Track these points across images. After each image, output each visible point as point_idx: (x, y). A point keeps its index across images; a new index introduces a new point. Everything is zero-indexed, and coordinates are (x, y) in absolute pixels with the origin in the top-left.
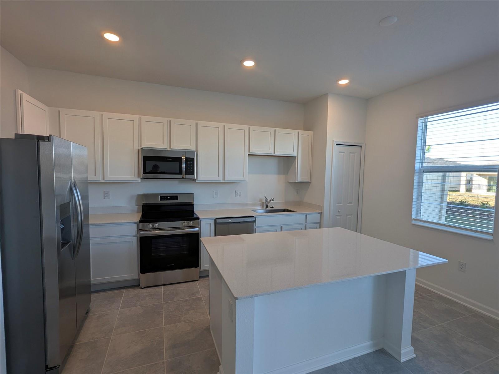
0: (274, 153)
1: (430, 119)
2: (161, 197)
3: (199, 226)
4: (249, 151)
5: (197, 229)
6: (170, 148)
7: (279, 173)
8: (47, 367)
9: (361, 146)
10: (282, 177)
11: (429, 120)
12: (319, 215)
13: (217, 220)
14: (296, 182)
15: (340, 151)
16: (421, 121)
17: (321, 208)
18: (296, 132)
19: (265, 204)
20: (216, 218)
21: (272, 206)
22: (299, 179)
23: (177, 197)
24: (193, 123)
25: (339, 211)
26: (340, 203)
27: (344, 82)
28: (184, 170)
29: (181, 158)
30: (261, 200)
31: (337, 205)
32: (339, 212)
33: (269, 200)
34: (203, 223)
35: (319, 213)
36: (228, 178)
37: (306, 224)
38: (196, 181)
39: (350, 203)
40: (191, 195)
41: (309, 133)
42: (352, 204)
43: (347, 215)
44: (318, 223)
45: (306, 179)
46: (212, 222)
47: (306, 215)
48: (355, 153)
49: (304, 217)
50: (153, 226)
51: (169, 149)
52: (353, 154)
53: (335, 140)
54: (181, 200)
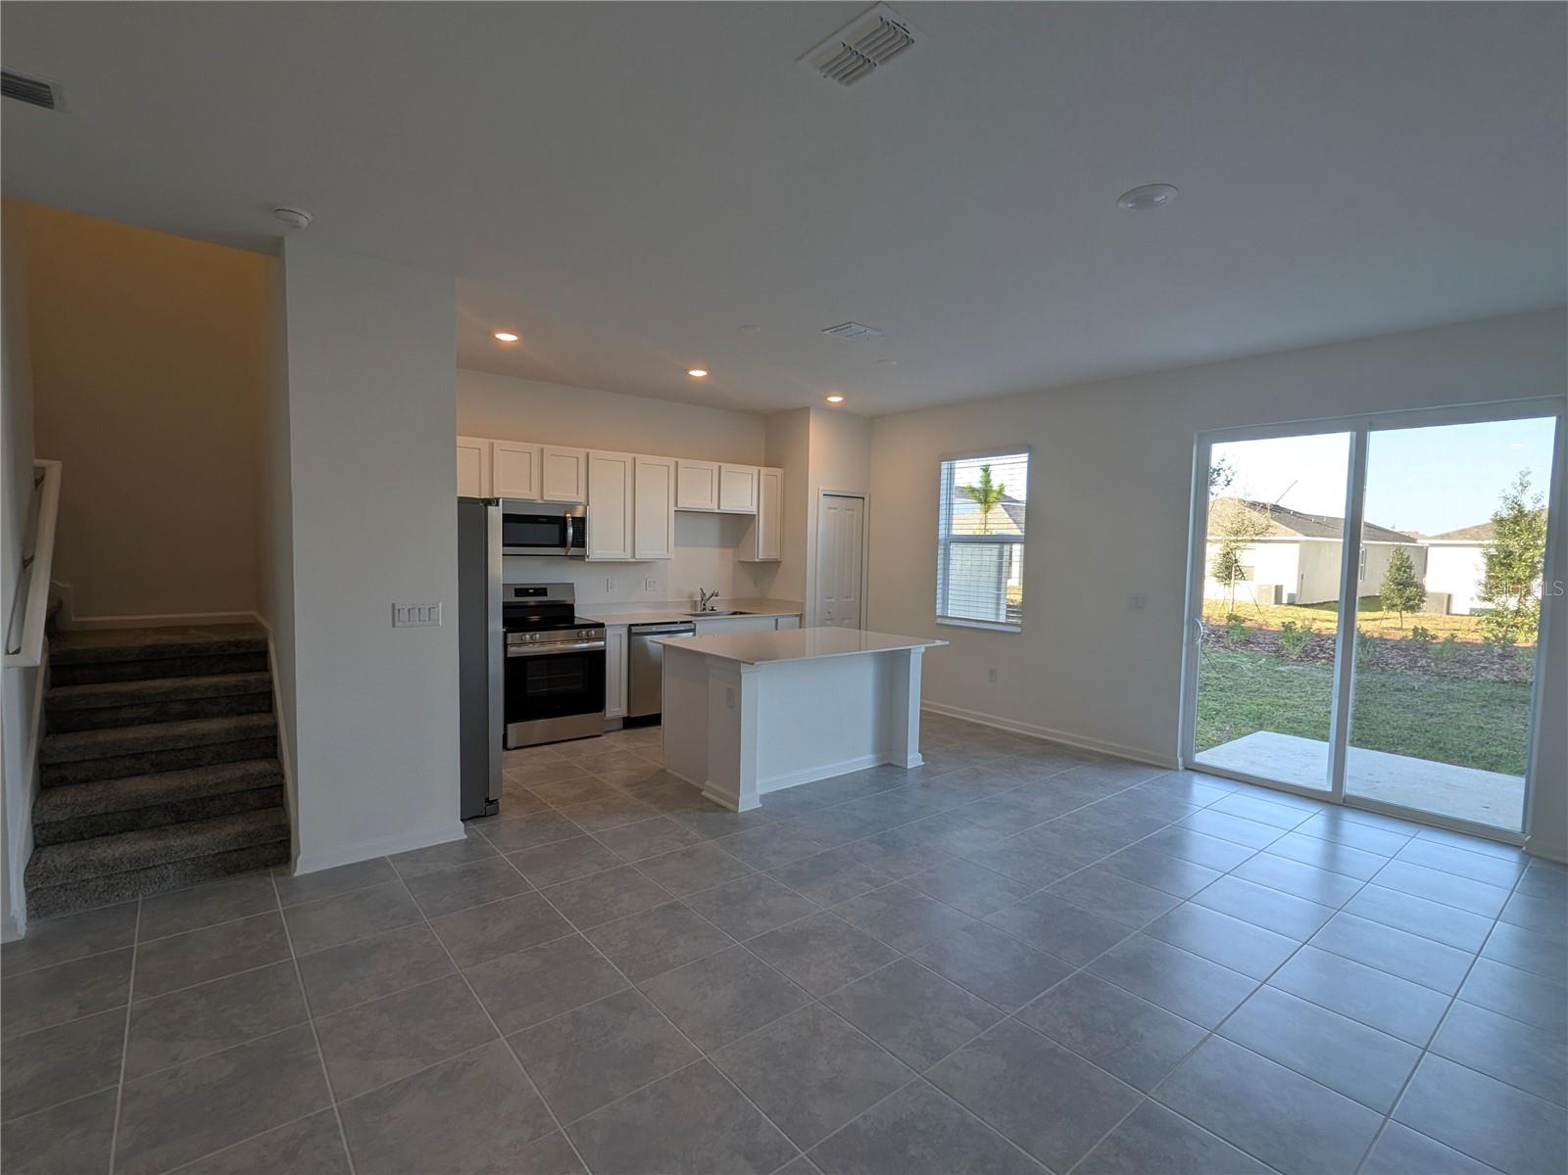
0: (719, 508)
1: (959, 464)
2: (516, 590)
3: (603, 639)
4: (676, 505)
5: (603, 643)
6: (542, 499)
7: (723, 545)
8: (487, 800)
9: (863, 499)
10: (729, 552)
11: (957, 466)
12: (798, 618)
13: (633, 628)
14: (757, 560)
15: (831, 506)
16: (945, 465)
17: (802, 606)
18: (754, 470)
19: (699, 604)
20: (631, 625)
21: (713, 607)
22: (762, 555)
23: (545, 589)
24: (581, 452)
25: (830, 611)
26: (831, 598)
27: (835, 399)
28: (570, 539)
29: (565, 518)
30: (691, 596)
31: (826, 601)
32: (829, 613)
33: (708, 596)
34: (609, 632)
35: (797, 616)
36: (641, 555)
38: (587, 560)
39: (847, 597)
40: (572, 587)
41: (778, 471)
42: (852, 599)
43: (843, 619)
45: (774, 555)
46: (624, 631)
47: (777, 620)
48: (854, 510)
49: (774, 622)
50: (531, 638)
51: (540, 501)
52: (851, 512)
53: (821, 488)
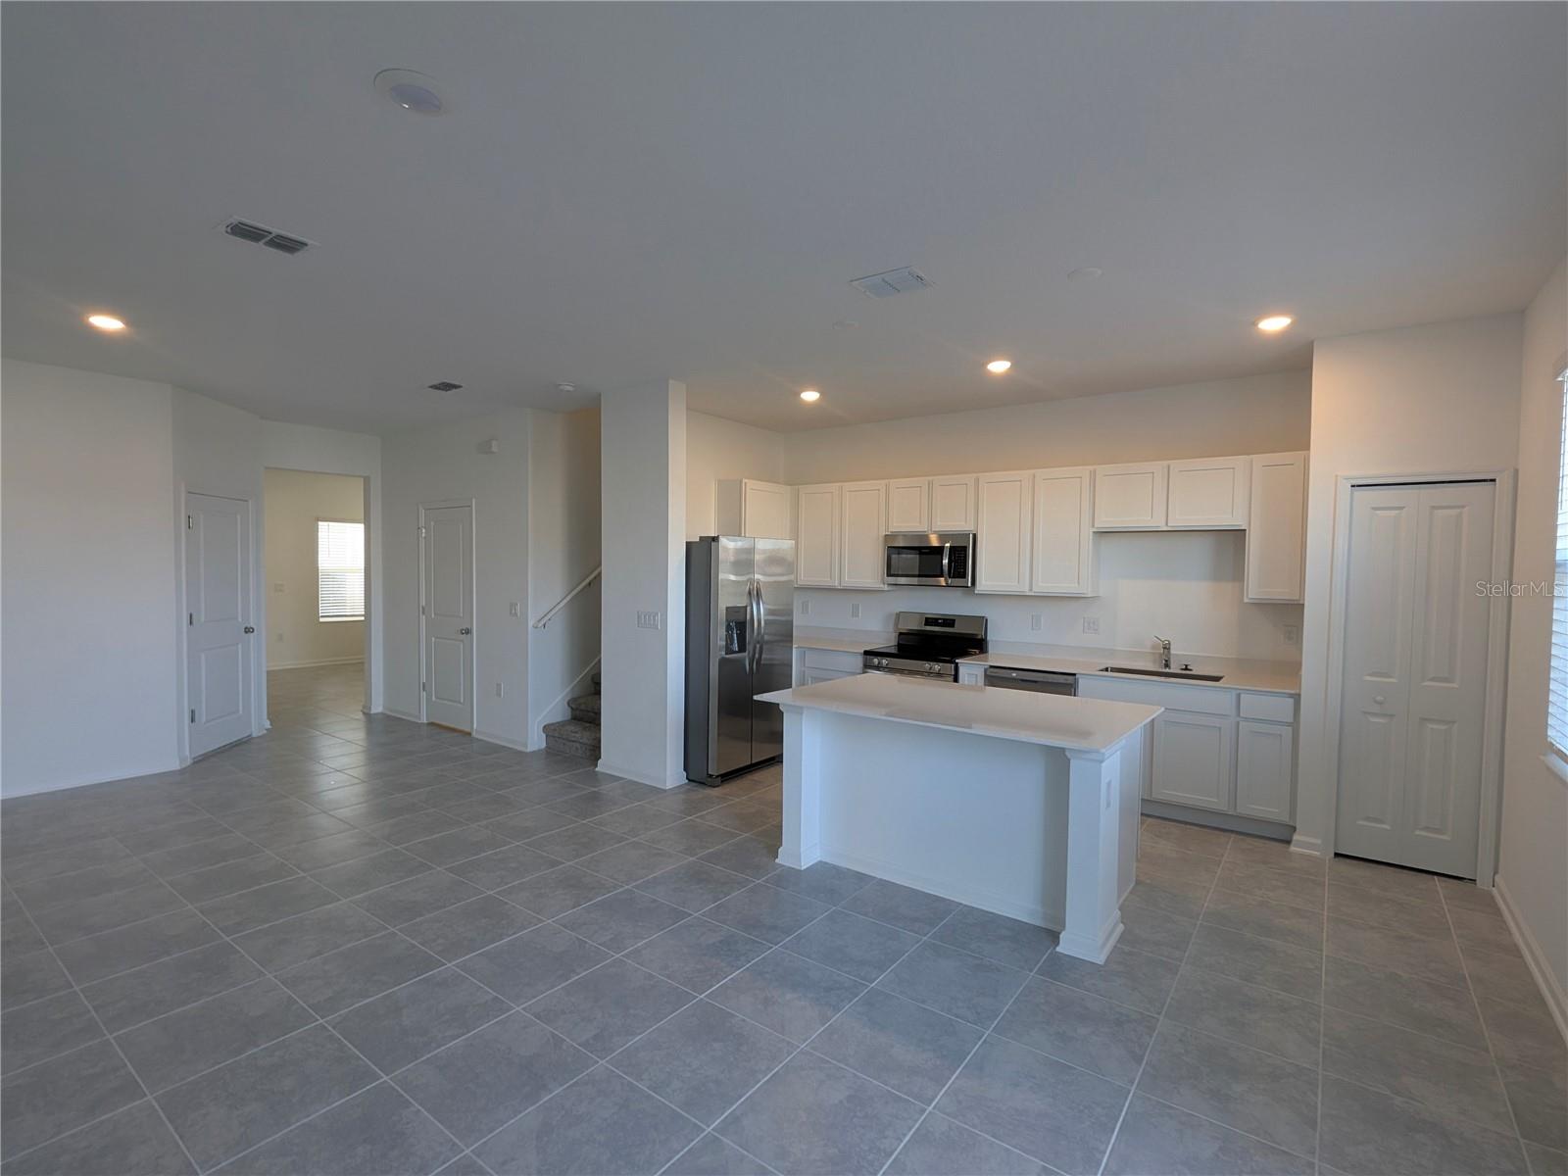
0: (1167, 524)
2: (927, 619)
4: (1094, 523)
6: (931, 530)
9: (1494, 480)
12: (1291, 700)
13: (991, 670)
14: (1246, 601)
15: (1381, 505)
18: (1240, 461)
20: (991, 667)
21: (1186, 666)
22: (1253, 593)
23: (954, 621)
24: (971, 478)
25: (1379, 698)
26: (1386, 676)
28: (946, 569)
31: (1369, 678)
32: (1376, 702)
34: (963, 672)
35: (1291, 696)
36: (1040, 587)
37: (1238, 719)
38: (975, 591)
40: (982, 621)
41: (1297, 456)
44: (1289, 724)
45: (1286, 593)
46: (981, 672)
47: (1239, 696)
48: (1463, 507)
49: (1230, 697)
50: (879, 662)
51: (929, 533)
52: (1454, 511)
53: (1344, 474)
54: (957, 629)
